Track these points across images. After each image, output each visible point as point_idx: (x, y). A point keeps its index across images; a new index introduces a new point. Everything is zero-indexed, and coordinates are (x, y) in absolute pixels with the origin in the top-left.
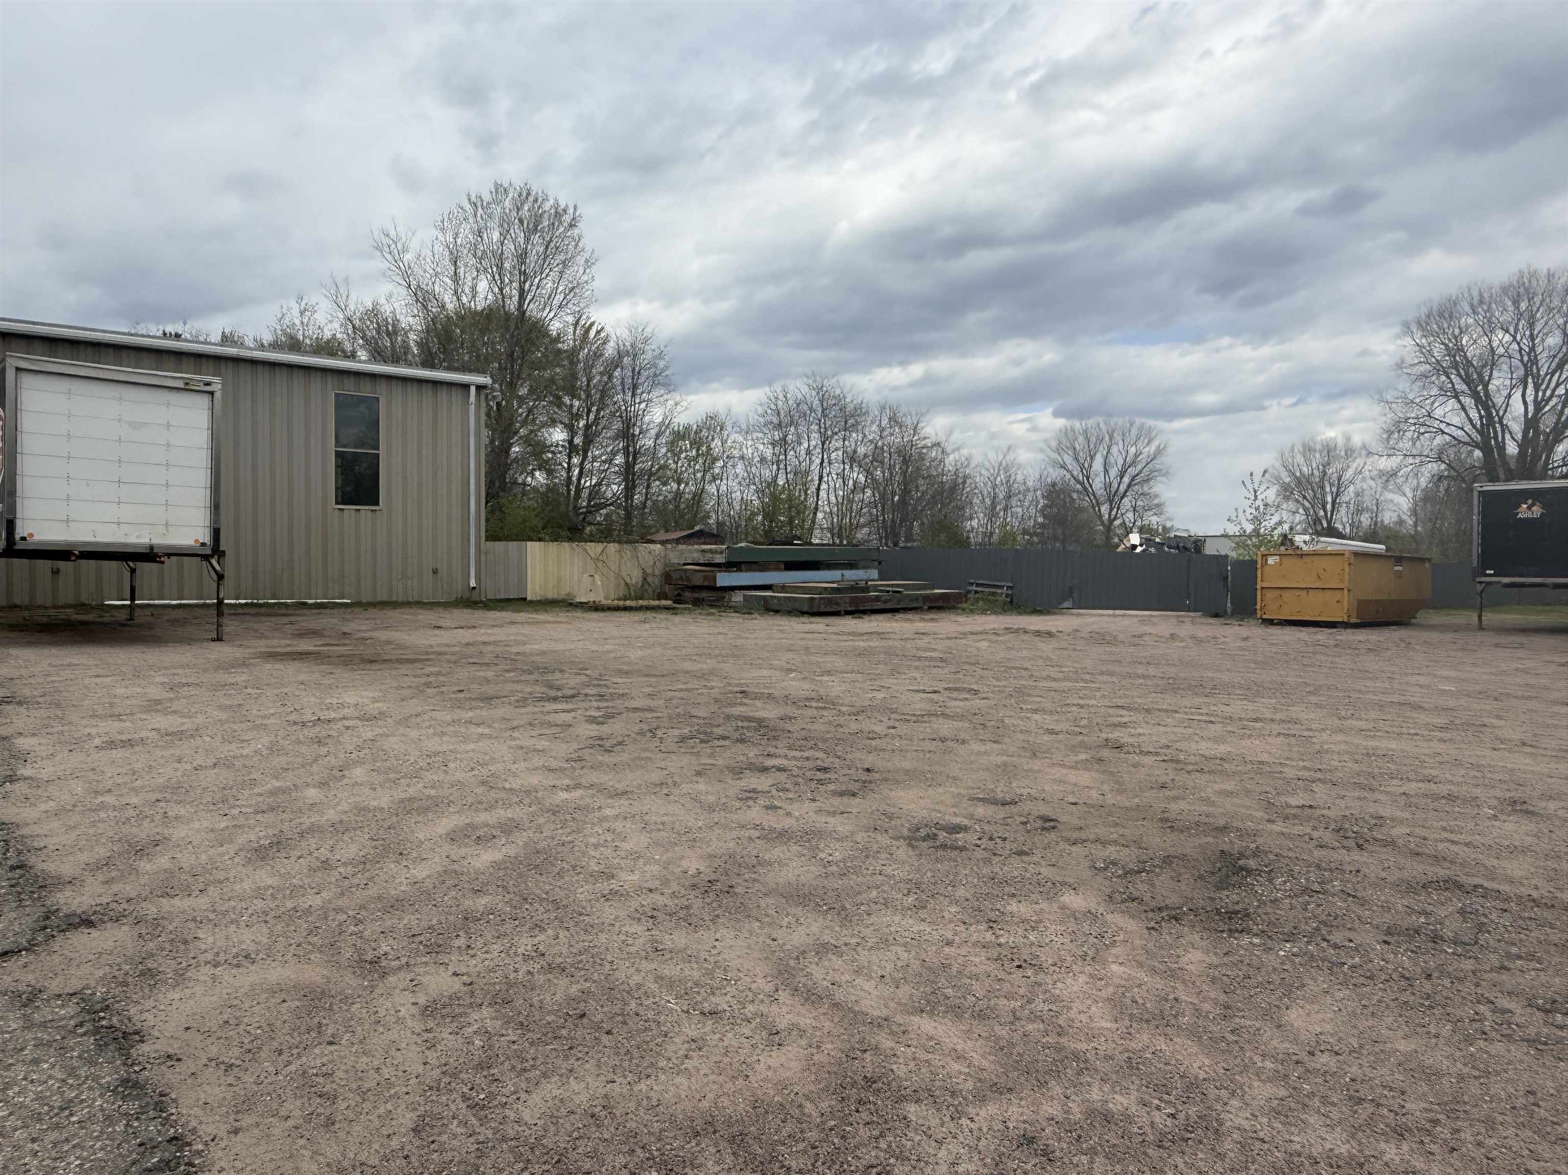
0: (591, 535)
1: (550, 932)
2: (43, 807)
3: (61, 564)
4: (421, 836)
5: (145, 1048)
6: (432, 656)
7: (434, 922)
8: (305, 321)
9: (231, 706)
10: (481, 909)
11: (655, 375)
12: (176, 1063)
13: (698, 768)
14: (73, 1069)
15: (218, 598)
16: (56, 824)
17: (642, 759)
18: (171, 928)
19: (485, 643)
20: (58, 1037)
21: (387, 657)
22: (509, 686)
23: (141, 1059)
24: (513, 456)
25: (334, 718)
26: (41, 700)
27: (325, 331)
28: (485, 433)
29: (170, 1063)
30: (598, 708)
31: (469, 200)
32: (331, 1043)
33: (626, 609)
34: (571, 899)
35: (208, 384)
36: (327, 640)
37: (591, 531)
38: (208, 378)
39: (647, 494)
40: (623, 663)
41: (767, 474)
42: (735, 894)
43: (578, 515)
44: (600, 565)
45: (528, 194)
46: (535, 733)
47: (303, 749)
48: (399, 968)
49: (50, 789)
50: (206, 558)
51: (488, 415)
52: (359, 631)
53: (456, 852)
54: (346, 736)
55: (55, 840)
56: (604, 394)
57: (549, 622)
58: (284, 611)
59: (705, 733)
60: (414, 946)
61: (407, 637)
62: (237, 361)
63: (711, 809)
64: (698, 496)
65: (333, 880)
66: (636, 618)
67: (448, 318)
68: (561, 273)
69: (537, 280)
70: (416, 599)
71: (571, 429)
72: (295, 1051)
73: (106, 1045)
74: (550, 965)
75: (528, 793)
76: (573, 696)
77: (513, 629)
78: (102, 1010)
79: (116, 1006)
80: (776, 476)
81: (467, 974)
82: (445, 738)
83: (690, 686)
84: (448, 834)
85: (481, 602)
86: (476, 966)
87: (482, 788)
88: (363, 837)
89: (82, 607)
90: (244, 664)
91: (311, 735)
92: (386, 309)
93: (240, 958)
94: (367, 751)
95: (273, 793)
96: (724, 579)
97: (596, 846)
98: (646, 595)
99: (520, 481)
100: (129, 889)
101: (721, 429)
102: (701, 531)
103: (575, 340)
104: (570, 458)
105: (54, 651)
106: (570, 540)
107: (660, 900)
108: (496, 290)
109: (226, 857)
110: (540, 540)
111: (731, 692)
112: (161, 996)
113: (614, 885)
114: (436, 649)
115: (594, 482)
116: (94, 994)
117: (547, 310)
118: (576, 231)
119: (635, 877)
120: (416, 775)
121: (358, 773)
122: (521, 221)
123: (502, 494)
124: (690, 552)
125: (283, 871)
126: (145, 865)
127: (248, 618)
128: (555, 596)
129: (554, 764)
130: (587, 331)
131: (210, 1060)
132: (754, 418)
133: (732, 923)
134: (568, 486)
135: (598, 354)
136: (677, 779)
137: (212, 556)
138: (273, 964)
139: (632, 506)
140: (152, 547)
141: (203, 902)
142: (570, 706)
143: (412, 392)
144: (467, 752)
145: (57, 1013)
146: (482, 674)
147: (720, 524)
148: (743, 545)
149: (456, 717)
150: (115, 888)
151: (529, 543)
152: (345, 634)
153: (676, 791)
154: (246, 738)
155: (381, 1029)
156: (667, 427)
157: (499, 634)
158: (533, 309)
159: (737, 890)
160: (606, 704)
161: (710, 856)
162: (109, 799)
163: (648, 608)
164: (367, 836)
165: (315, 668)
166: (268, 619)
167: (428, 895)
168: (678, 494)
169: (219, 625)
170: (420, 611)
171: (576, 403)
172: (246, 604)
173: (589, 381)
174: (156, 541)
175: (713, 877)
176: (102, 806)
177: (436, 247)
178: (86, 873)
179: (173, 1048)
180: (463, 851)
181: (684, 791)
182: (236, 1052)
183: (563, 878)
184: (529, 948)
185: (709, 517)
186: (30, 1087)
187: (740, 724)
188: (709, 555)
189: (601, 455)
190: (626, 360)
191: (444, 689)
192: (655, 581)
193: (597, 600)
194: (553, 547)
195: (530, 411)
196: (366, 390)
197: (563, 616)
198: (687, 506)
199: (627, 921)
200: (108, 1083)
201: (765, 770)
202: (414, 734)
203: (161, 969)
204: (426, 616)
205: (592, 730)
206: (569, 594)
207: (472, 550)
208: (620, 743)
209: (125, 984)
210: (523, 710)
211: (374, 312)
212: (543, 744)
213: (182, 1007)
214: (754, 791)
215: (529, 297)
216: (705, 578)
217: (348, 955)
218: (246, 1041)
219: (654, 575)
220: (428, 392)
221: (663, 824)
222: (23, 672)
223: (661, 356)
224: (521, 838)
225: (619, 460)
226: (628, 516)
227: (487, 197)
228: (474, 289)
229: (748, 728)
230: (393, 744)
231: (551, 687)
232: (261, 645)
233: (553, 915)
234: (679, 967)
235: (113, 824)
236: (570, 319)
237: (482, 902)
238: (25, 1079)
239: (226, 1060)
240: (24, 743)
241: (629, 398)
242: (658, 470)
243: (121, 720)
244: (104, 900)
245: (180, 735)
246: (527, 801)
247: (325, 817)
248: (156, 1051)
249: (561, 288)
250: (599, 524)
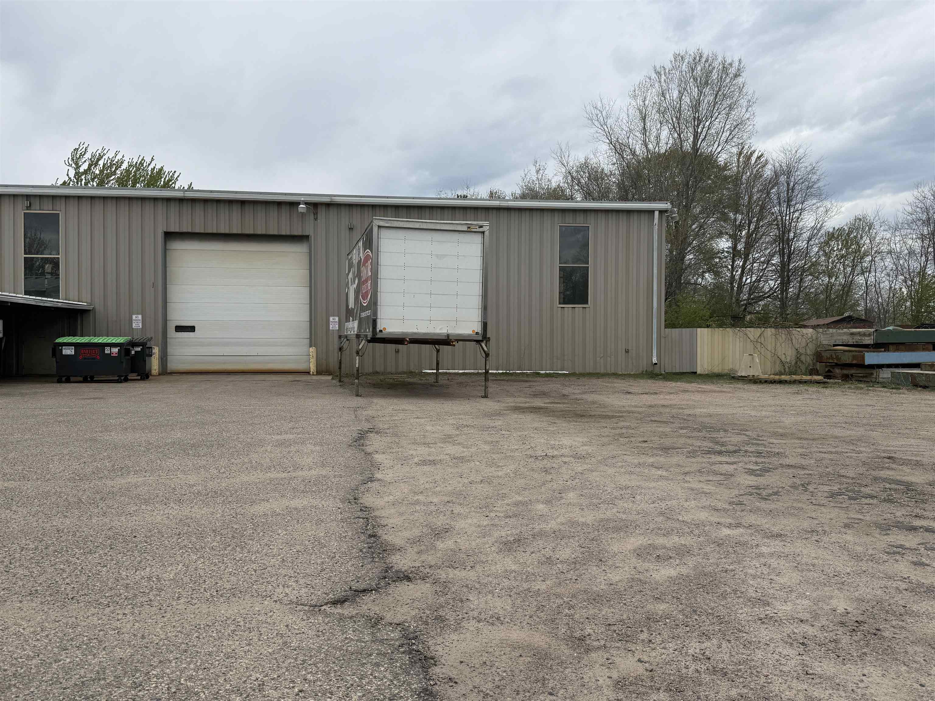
0: (751, 321)
1: (715, 641)
2: (386, 499)
3: (400, 347)
4: (615, 549)
5: (437, 670)
6: (624, 414)
7: (625, 617)
8: (540, 177)
9: (492, 442)
10: (660, 613)
11: (808, 188)
12: (454, 685)
13: (846, 521)
14: (397, 674)
15: (485, 369)
16: (393, 511)
17: (795, 508)
18: (453, 589)
19: (663, 406)
20: (389, 651)
21: (593, 413)
22: (682, 441)
23: (434, 677)
24: (687, 262)
25: (556, 455)
26: (388, 431)
27: (553, 181)
28: (666, 247)
29: (451, 684)
30: (756, 463)
31: (655, 70)
32: (551, 694)
33: (780, 382)
34: (733, 617)
35: (481, 227)
36: (551, 400)
37: (751, 320)
38: (481, 223)
39: (800, 287)
40: (780, 427)
41: (915, 265)
42: (883, 637)
43: (740, 306)
44: (758, 346)
45: (701, 57)
46: (701, 479)
47: (536, 475)
48: (599, 648)
49: (391, 487)
50: (478, 342)
51: (668, 232)
52: (574, 394)
53: (642, 565)
54: (564, 468)
55: (391, 521)
56: (763, 208)
57: (715, 392)
58: (525, 379)
59: (853, 491)
60: (609, 632)
61: (606, 399)
62: (499, 209)
63: (858, 558)
64: (848, 287)
65: (554, 573)
66: (790, 390)
67: (639, 162)
68: (728, 114)
69: (707, 123)
70: (613, 371)
71: (735, 239)
72: (527, 694)
73: (415, 662)
74: (714, 668)
75: (697, 526)
76: (735, 452)
77: (686, 396)
78: (414, 639)
79: (422, 637)
80: (925, 267)
81: (649, 662)
82: (633, 477)
83: (839, 449)
84: (635, 551)
85: (661, 374)
86: (655, 657)
87: (661, 518)
88: (574, 543)
89: (411, 373)
90: (499, 414)
91: (541, 466)
92: (593, 161)
93: (494, 619)
94: (577, 480)
95: (517, 504)
96: (871, 358)
97: (754, 577)
98: (799, 371)
99: (693, 281)
100: (431, 559)
101: (870, 229)
102: (849, 317)
103: (738, 166)
104: (733, 262)
105: (395, 401)
106: (733, 326)
107: (811, 631)
108: (676, 135)
109: (487, 546)
110: (708, 326)
111: (878, 457)
112: (447, 636)
113: (769, 611)
114: (627, 408)
115: (754, 279)
116: (409, 627)
117: (716, 146)
118: (740, 80)
119: (788, 607)
120: (612, 502)
121: (571, 496)
122: (695, 79)
123: (677, 291)
124: (840, 335)
125: (521, 561)
126: (440, 545)
127: (503, 383)
128: (720, 371)
129: (719, 505)
130: (749, 157)
131: (475, 687)
132: (901, 217)
133: (879, 662)
134: (732, 284)
135: (758, 176)
136: (827, 529)
137: (482, 341)
138: (515, 627)
139: (787, 298)
140: (448, 335)
141: (472, 575)
142: (732, 459)
143: (612, 220)
144: (650, 489)
145: (389, 635)
146: (661, 429)
147: (867, 311)
148: (891, 328)
149: (641, 461)
150: (424, 557)
151: (699, 329)
152: (564, 395)
153: (825, 539)
154: (500, 464)
155: (586, 692)
156: (819, 230)
157: (674, 399)
158: (705, 148)
159: (884, 634)
160: (763, 460)
161: (858, 600)
162: (421, 498)
163: (800, 382)
164: (577, 544)
165: (545, 419)
166: (515, 383)
167: (619, 594)
168: (828, 287)
169: (486, 387)
170: (615, 380)
171: (739, 217)
172: (503, 373)
173: (750, 198)
174: (450, 332)
175: (860, 618)
176: (417, 502)
177: (630, 110)
178: (408, 545)
179: (453, 674)
180: (646, 565)
181: (833, 540)
182: (490, 685)
183: (726, 598)
184: (698, 651)
185: (859, 305)
186: (374, 680)
187: (888, 486)
188: (858, 338)
189: (761, 257)
190: (783, 179)
191: (632, 439)
192: (808, 360)
193: (756, 374)
194: (719, 332)
195: (701, 227)
196: (580, 221)
197: (727, 387)
198: (837, 297)
199: (781, 643)
200: (415, 688)
201: (914, 529)
202: (611, 471)
203: (447, 617)
204: (620, 384)
205: (751, 480)
206: (732, 370)
207: (655, 336)
208: (776, 493)
209: (427, 623)
210: (693, 460)
211: (585, 166)
212: (707, 488)
213: (459, 646)
214: (901, 546)
215: (702, 137)
216: (854, 357)
217: (563, 631)
218: (497, 679)
219: (806, 354)
220: (623, 218)
221: (813, 565)
222: (380, 413)
223: (813, 171)
224: (691, 562)
225: (776, 260)
226: (784, 305)
227: (668, 66)
228: (658, 137)
229: (895, 490)
230: (594, 477)
231: (717, 443)
232: (510, 401)
233: (717, 628)
234: (827, 692)
235: (423, 514)
236: (735, 150)
237: (661, 608)
238: (371, 675)
239: (484, 690)
240: (379, 457)
241: (784, 209)
242: (810, 267)
243: (429, 447)
244: (417, 564)
245: (462, 459)
246: (696, 532)
247: (550, 526)
248: (443, 674)
249: (727, 127)
250: (758, 312)
